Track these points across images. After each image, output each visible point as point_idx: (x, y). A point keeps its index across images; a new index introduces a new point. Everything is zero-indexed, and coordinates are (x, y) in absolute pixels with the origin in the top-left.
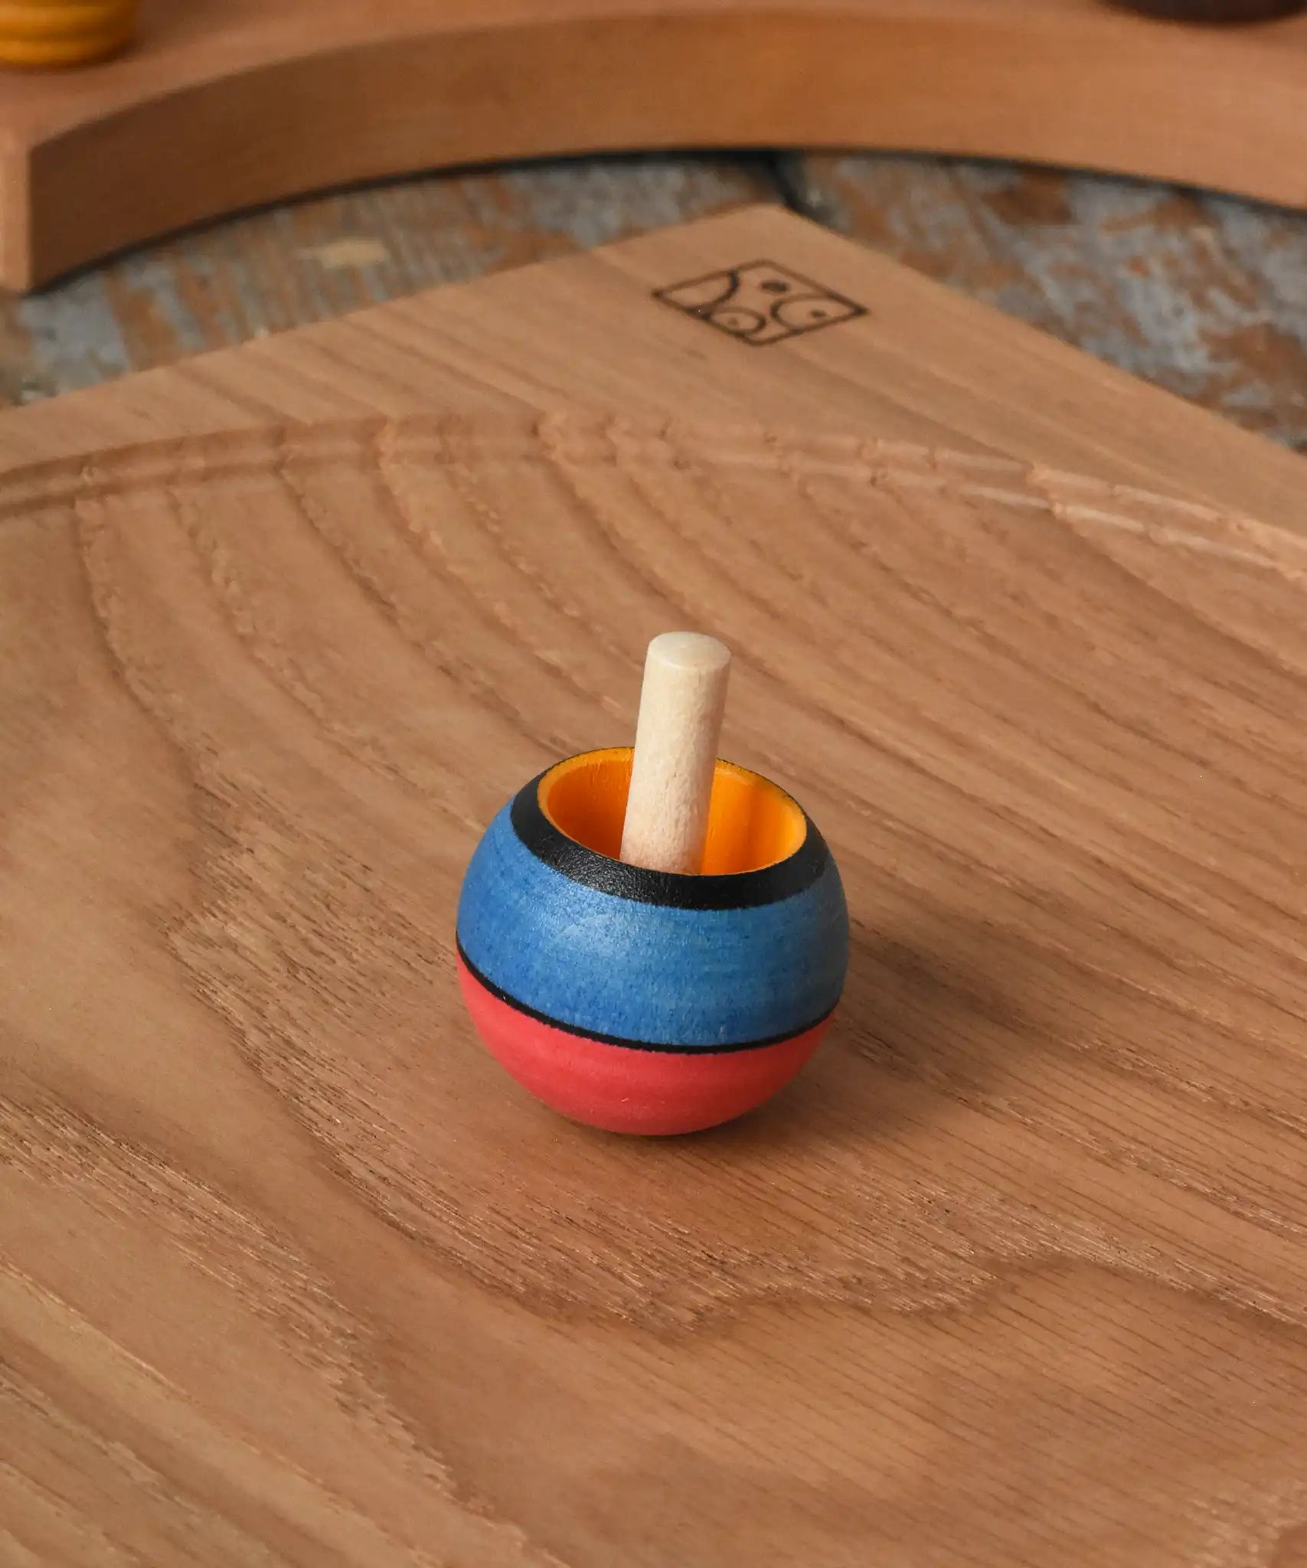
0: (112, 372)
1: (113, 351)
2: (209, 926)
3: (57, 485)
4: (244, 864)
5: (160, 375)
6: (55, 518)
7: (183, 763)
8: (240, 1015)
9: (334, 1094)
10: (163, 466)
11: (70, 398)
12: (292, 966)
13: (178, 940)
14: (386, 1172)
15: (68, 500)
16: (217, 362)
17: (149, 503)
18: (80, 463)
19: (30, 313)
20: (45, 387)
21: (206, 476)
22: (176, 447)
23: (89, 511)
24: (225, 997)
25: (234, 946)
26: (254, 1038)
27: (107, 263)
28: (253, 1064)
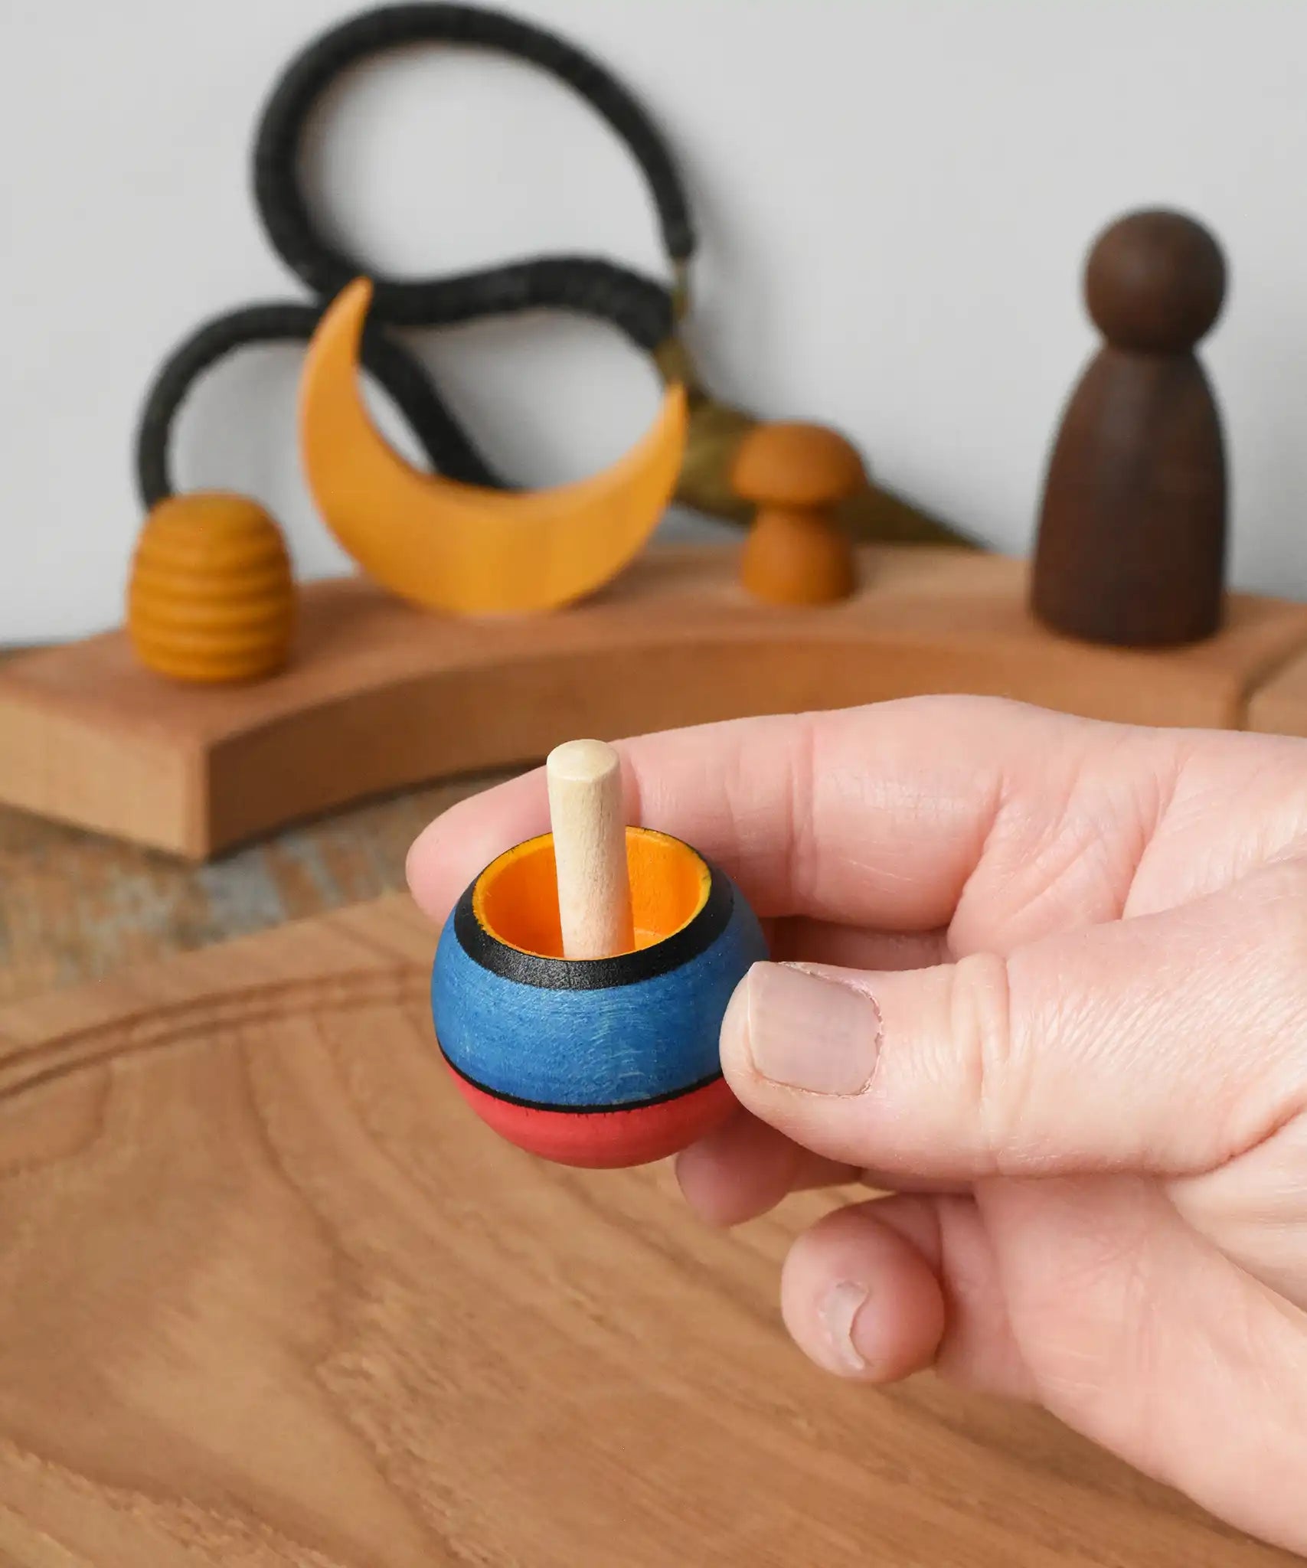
0: (272, 923)
1: (272, 906)
2: (346, 1360)
3: (226, 1012)
4: (374, 1311)
5: (307, 928)
6: (226, 1039)
7: (326, 1231)
8: (372, 1431)
9: (446, 1493)
10: (309, 997)
11: (242, 944)
12: (413, 1392)
13: (322, 1371)
14: (485, 1554)
15: (234, 1025)
16: (357, 915)
17: (299, 1027)
18: (247, 995)
19: (208, 877)
20: (218, 934)
21: (347, 1005)
22: (321, 982)
23: (253, 1033)
24: (361, 1417)
25: (367, 1376)
26: (383, 1449)
27: (268, 836)
28: (382, 1469)
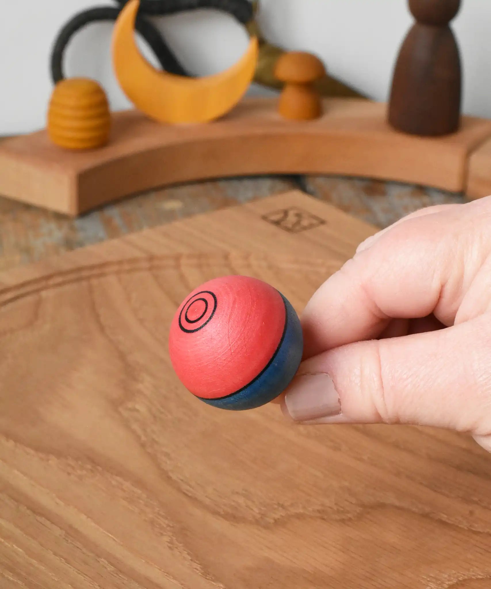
0: (101, 240)
1: (101, 234)
2: (130, 405)
3: (85, 273)
4: (140, 386)
5: (115, 242)
6: (84, 284)
7: (122, 356)
8: (139, 432)
9: (167, 455)
10: (115, 268)
11: (90, 248)
12: (155, 417)
13: (121, 409)
14: (182, 478)
15: (88, 278)
16: (133, 237)
17: (112, 279)
18: (92, 267)
19: (78, 223)
20: (81, 244)
21: (130, 271)
22: (120, 263)
23: (95, 282)
24: (135, 426)
25: (137, 411)
26: (143, 438)
27: (100, 207)
28: (143, 445)
